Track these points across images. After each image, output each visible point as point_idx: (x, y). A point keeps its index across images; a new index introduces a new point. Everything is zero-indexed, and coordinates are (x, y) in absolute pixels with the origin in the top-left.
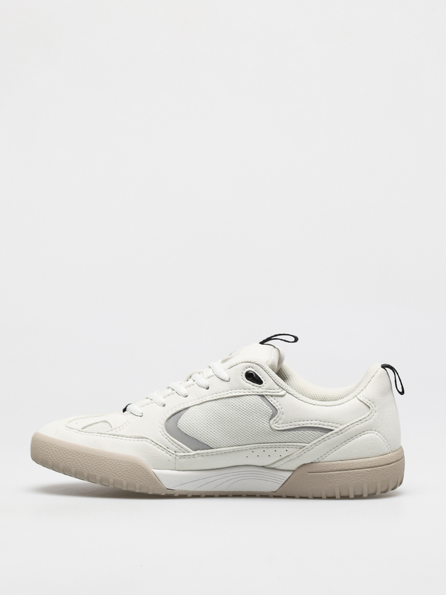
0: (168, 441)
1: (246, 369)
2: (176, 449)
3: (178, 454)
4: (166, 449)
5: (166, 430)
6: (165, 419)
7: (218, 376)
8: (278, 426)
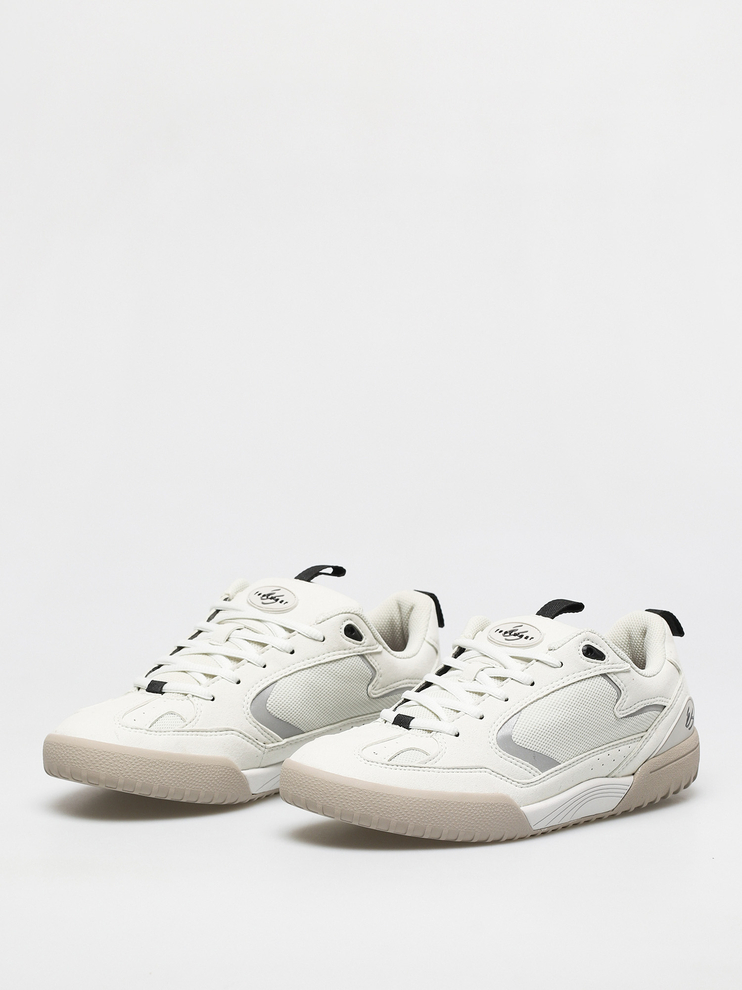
0: (257, 731)
1: (344, 623)
2: (265, 739)
3: (267, 745)
4: (255, 741)
5: (254, 715)
6: (250, 701)
7: (307, 636)
8: (376, 692)
